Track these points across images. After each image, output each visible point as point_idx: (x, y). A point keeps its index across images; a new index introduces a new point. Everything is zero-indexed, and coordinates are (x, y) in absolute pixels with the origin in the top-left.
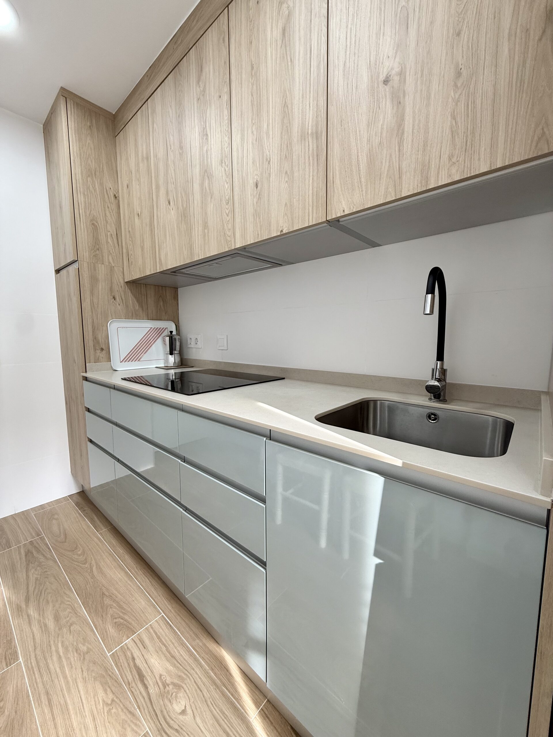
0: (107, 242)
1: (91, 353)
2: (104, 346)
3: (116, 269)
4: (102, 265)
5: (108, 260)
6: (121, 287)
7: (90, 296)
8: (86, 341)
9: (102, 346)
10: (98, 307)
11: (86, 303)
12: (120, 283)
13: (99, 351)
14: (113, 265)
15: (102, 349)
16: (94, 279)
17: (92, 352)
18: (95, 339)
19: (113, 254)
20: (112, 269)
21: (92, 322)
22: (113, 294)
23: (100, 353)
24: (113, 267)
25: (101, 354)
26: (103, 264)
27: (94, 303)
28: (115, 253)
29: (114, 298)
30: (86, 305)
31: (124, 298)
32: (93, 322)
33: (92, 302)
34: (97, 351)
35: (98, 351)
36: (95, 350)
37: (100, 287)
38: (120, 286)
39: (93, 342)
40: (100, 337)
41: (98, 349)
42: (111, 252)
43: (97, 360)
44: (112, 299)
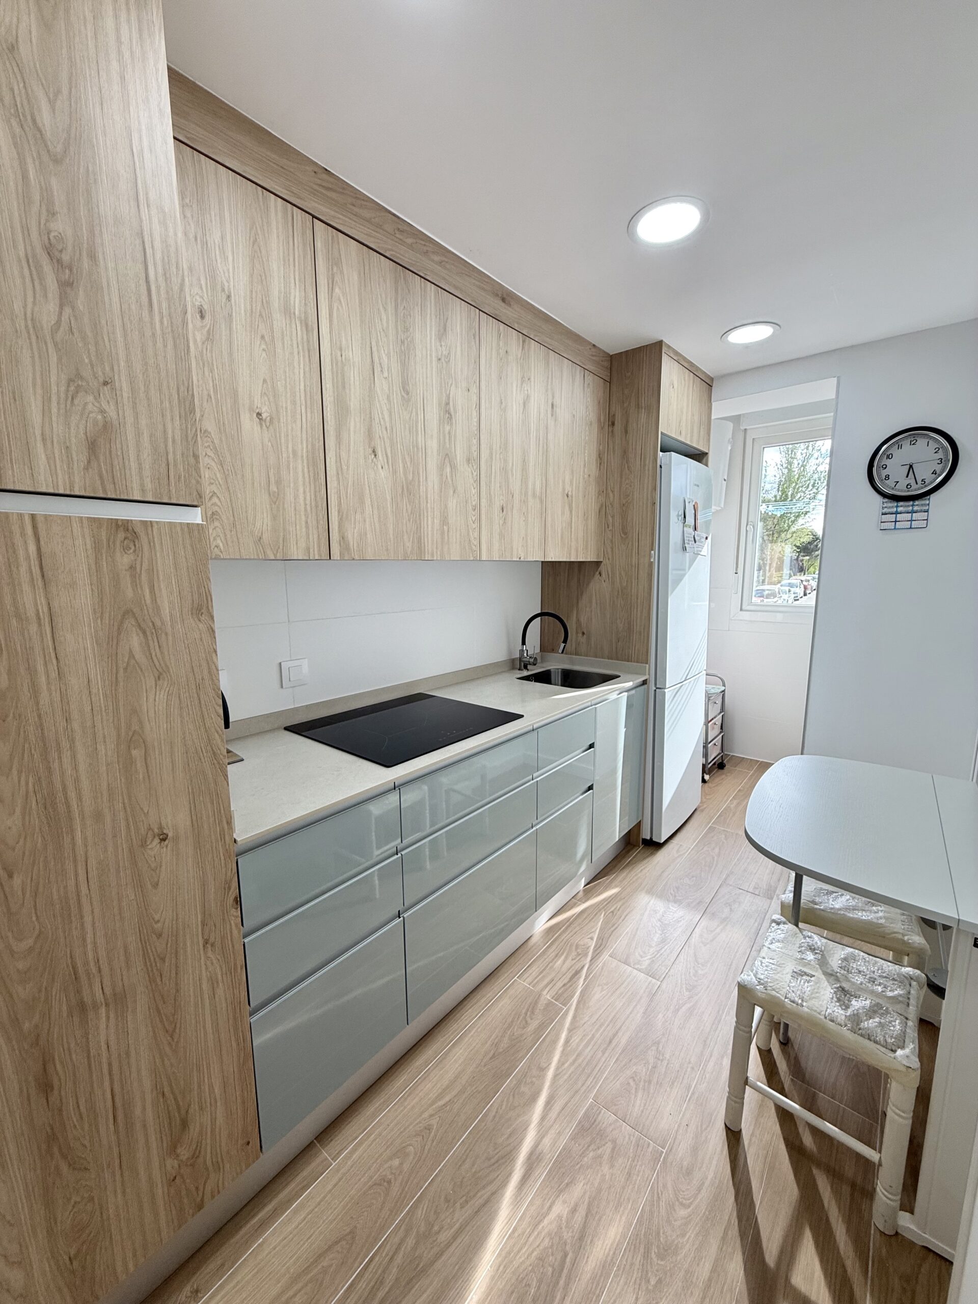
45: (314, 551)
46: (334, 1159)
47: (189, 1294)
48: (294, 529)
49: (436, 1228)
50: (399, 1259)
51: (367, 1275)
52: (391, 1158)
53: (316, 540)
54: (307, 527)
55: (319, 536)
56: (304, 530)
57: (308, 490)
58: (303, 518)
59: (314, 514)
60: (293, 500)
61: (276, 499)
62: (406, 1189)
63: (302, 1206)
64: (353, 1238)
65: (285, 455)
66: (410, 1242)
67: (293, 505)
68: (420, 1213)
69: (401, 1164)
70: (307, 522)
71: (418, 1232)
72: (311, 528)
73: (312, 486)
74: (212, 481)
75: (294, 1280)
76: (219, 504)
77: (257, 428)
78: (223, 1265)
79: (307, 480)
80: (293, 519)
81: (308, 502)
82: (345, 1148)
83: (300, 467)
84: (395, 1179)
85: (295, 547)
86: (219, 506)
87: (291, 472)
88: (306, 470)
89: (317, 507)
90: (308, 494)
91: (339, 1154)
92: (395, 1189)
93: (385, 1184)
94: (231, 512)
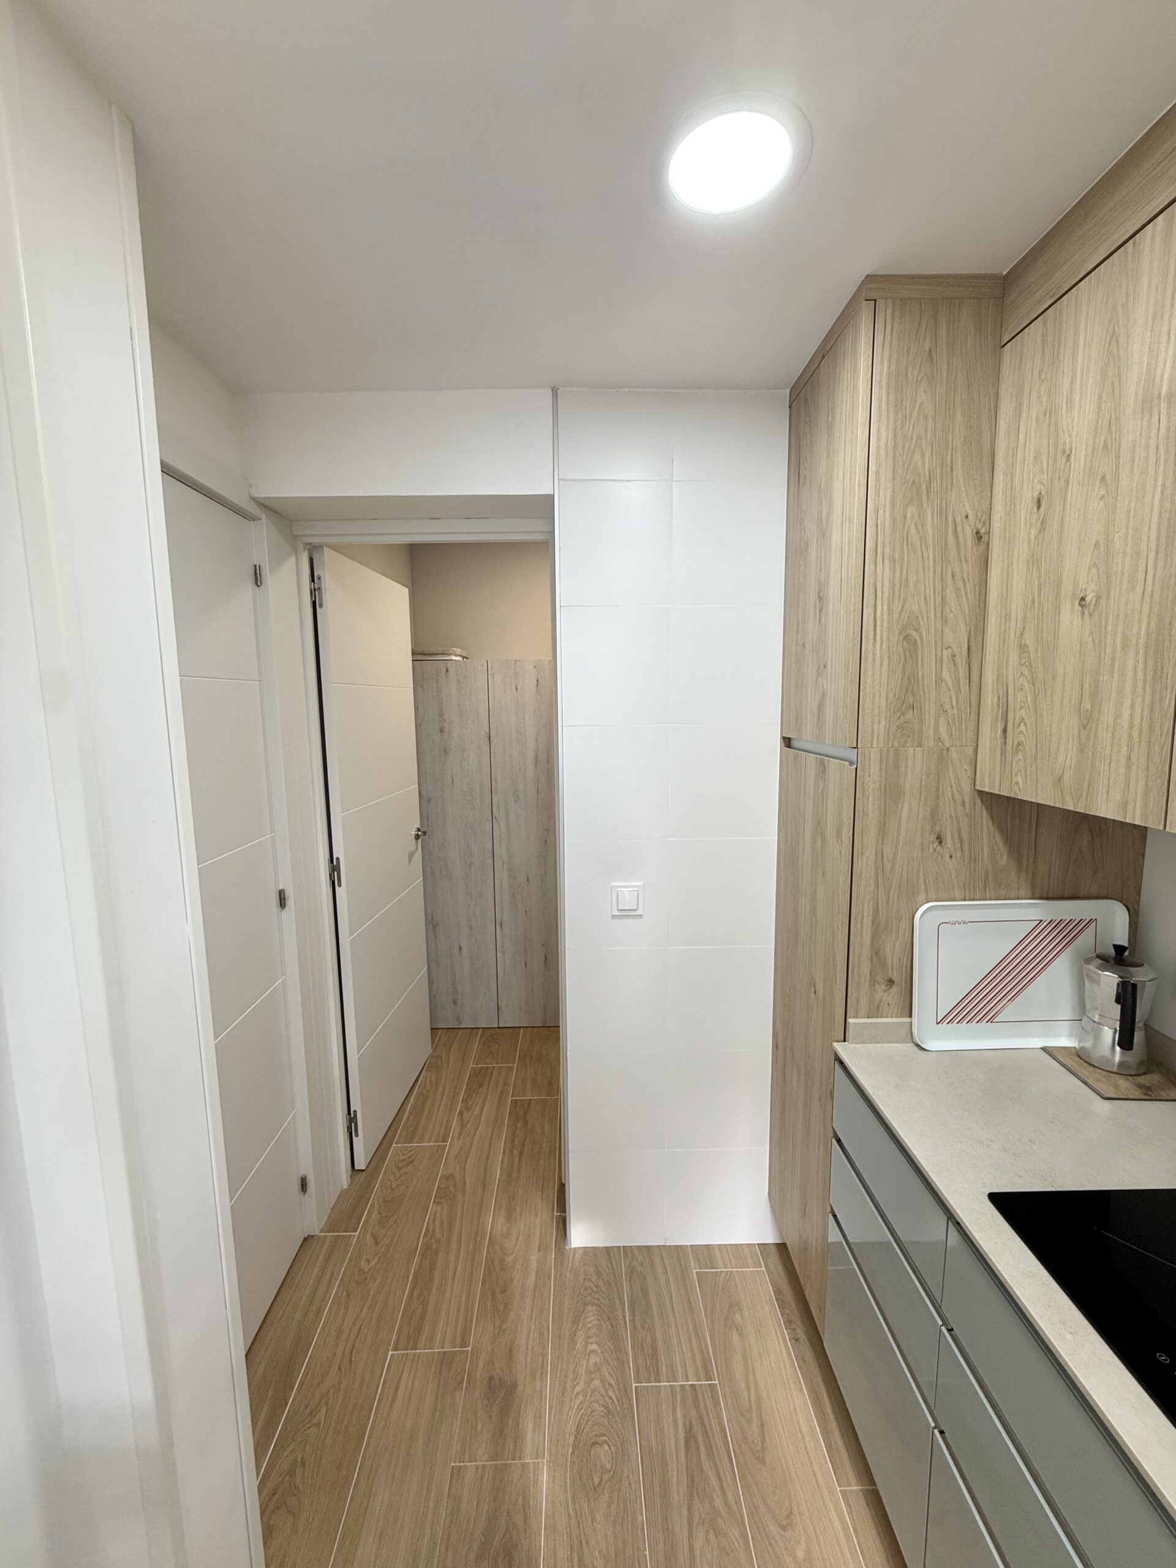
0: (939, 680)
1: (861, 992)
2: (895, 975)
3: (954, 755)
4: (917, 749)
5: (936, 730)
6: (963, 804)
7: (878, 840)
8: (853, 962)
9: (892, 974)
10: (893, 868)
11: (864, 859)
12: (960, 791)
13: (883, 987)
14: (947, 744)
15: (891, 982)
16: (892, 792)
17: (865, 989)
18: (877, 954)
19: (950, 712)
20: (942, 756)
21: (874, 911)
22: (937, 829)
23: (884, 991)
24: (948, 749)
25: (886, 995)
26: (920, 746)
27: (885, 858)
28: (958, 708)
29: (940, 839)
30: (865, 864)
31: (965, 837)
32: (876, 911)
33: (880, 856)
34: (877, 987)
35: (881, 987)
36: (873, 982)
37: (905, 811)
38: (959, 803)
39: (870, 963)
40: (892, 950)
41: (883, 981)
42: (947, 707)
43: (874, 1011)
44: (933, 842)
45: (1134, 808)
46: (844, 1493)
47: (799, 1336)
48: (1107, 767)
49: (712, 1536)
50: (714, 1482)
51: (723, 1451)
52: (809, 1551)
53: (1140, 791)
54: (1128, 767)
55: (1146, 783)
56: (1122, 771)
57: (1138, 701)
58: (1124, 750)
59: (1143, 744)
60: (1111, 721)
61: (1087, 721)
62: (766, 1540)
63: (813, 1435)
64: (757, 1458)
65: (1109, 651)
66: (718, 1502)
67: (1111, 729)
68: (735, 1533)
69: (795, 1558)
70: (1129, 758)
71: (722, 1517)
72: (1134, 768)
73: (1148, 692)
74: (1023, 704)
75: (759, 1401)
76: (1025, 732)
77: (1077, 620)
78: (804, 1361)
79: (1140, 684)
80: (1108, 752)
81: (1137, 722)
82: (850, 1512)
83: (1130, 663)
84: (783, 1536)
85: (1105, 796)
86: (1024, 735)
87: (1115, 675)
88: (1141, 666)
89: (1151, 729)
90: (1138, 710)
91: (847, 1502)
92: (773, 1529)
93: (784, 1523)
94: (1035, 742)
